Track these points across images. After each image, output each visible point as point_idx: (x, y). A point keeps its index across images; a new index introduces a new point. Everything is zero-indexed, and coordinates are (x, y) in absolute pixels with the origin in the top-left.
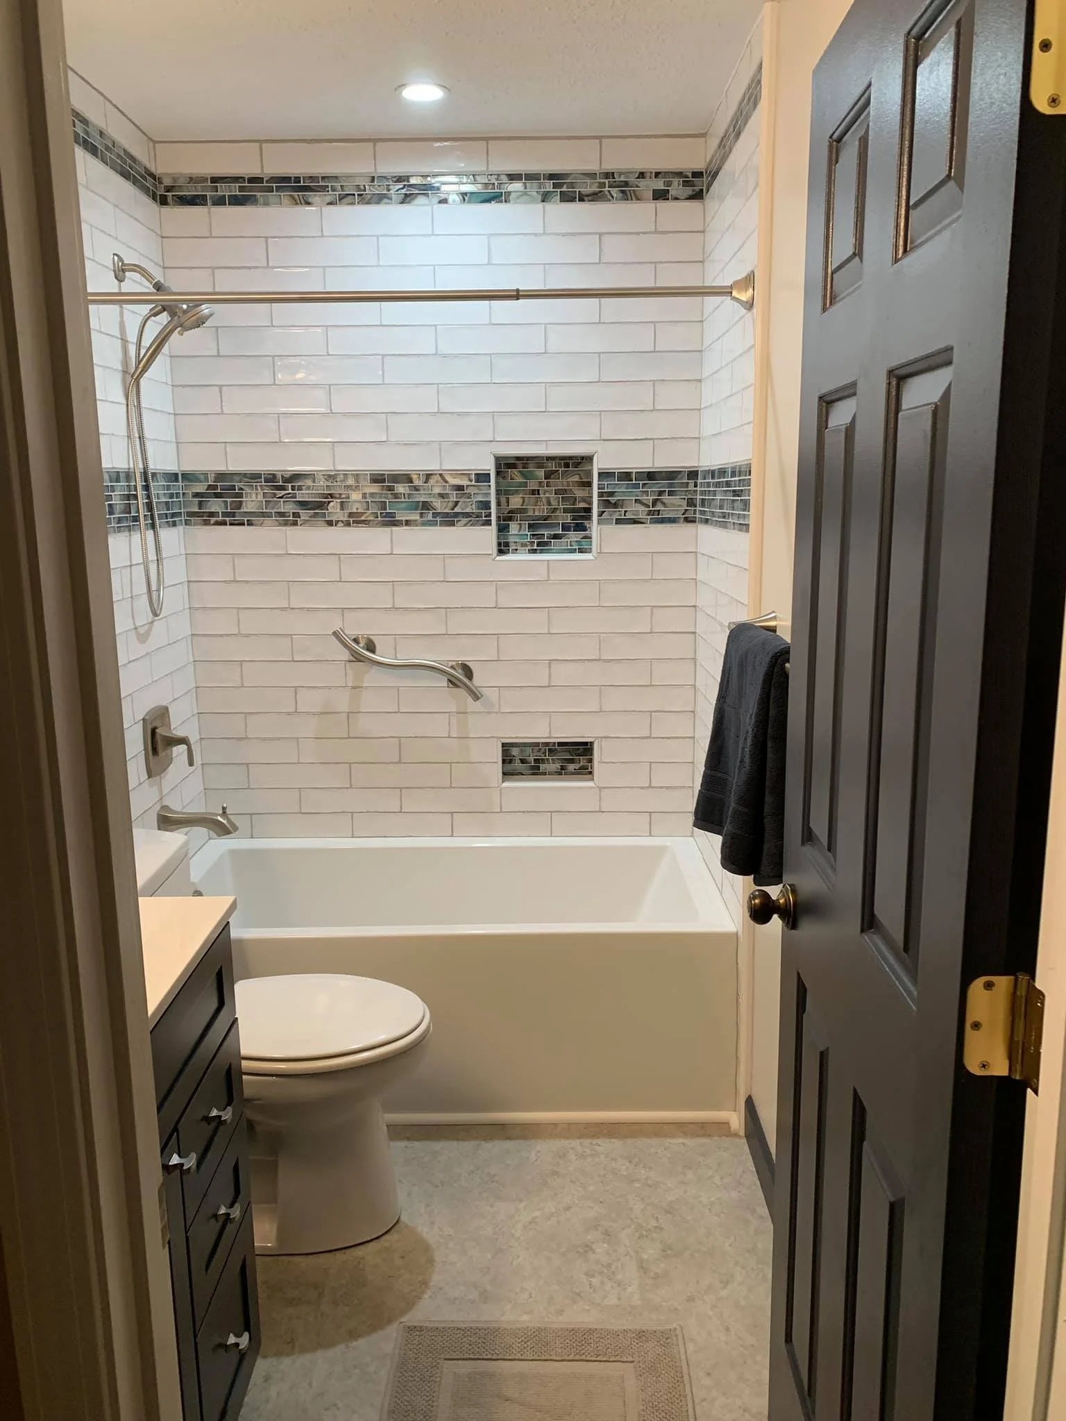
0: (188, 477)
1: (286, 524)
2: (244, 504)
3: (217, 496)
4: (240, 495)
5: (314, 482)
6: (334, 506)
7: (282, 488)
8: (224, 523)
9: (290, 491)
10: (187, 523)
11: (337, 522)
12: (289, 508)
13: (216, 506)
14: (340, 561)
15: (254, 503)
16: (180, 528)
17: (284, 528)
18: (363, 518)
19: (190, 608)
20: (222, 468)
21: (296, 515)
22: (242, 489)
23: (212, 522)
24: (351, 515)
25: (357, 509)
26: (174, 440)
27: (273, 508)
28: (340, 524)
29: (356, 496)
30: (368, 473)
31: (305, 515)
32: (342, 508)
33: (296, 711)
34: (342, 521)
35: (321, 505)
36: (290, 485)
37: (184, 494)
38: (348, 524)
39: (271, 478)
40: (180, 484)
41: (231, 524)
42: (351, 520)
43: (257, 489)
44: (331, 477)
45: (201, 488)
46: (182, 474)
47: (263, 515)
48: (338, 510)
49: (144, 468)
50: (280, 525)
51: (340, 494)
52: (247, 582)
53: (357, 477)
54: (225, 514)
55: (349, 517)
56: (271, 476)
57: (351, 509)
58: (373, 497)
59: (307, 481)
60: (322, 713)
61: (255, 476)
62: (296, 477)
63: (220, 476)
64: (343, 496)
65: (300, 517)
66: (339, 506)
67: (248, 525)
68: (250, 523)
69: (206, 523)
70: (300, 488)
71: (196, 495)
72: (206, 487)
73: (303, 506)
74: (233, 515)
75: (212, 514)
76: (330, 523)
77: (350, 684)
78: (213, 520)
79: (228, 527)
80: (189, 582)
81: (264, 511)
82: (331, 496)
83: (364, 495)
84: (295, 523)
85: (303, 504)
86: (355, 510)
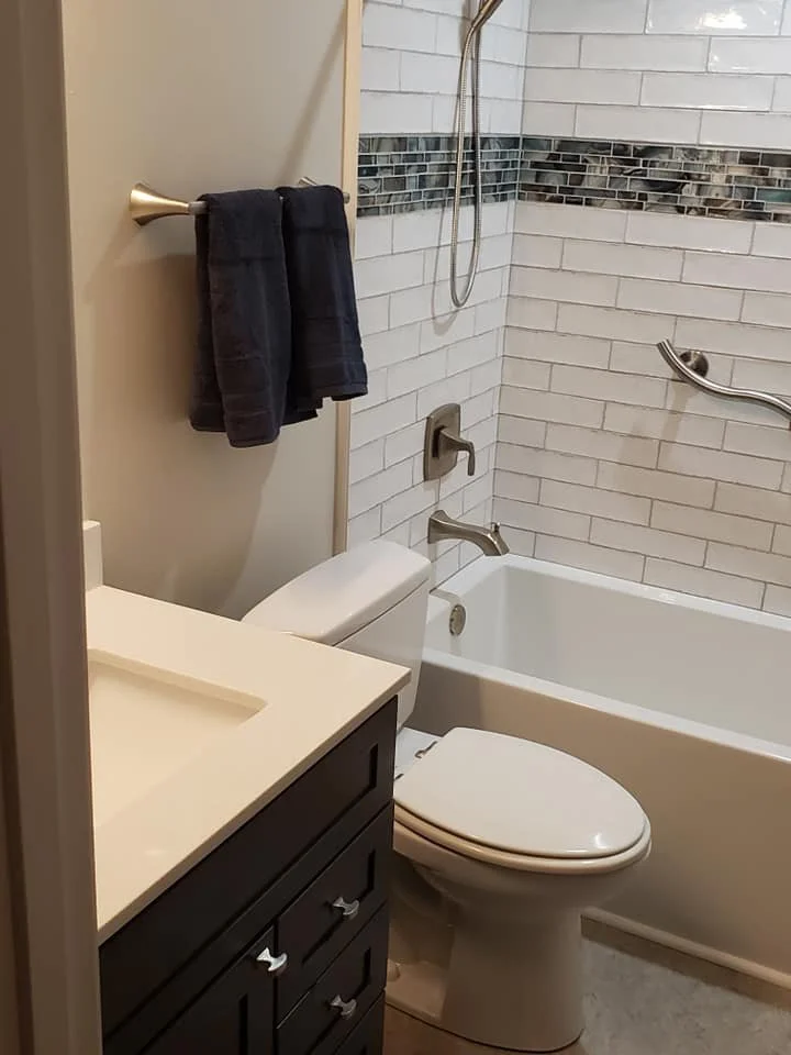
0: (530, 142)
1: (629, 206)
2: (586, 179)
3: (558, 167)
4: (583, 168)
5: (671, 157)
6: (689, 190)
7: (633, 163)
8: (559, 200)
9: (641, 167)
10: (520, 197)
11: (690, 208)
12: (636, 188)
13: (554, 179)
14: (684, 258)
15: (595, 180)
16: (512, 203)
17: (625, 212)
18: (721, 207)
19: (508, 295)
20: (567, 134)
21: (643, 197)
22: (586, 161)
23: (548, 198)
24: (708, 201)
25: (717, 195)
26: (521, 98)
27: (616, 187)
28: (693, 212)
29: (718, 179)
30: (739, 150)
31: (653, 197)
32: (698, 193)
33: (602, 429)
34: (696, 208)
35: (676, 187)
36: (642, 159)
37: (522, 162)
38: (701, 212)
39: (621, 149)
40: (520, 150)
41: (568, 202)
42: (707, 208)
43: (603, 163)
44: (692, 152)
45: (541, 156)
46: (524, 139)
47: (605, 193)
48: (694, 195)
50: (622, 208)
51: (700, 175)
52: (574, 272)
53: (724, 156)
54: (562, 190)
55: (705, 204)
56: (621, 147)
57: (710, 194)
58: (739, 182)
59: (662, 155)
60: (630, 436)
61: (603, 147)
62: (651, 150)
63: (565, 144)
64: (703, 178)
65: (646, 200)
66: (695, 188)
67: (586, 204)
68: (589, 203)
69: (540, 199)
70: (653, 164)
71: (536, 165)
72: (547, 156)
73: (651, 186)
74: (571, 191)
75: (549, 189)
76: (680, 210)
77: (669, 407)
78: (549, 195)
79: (564, 205)
80: (512, 265)
81: (607, 189)
82: (689, 176)
83: (728, 179)
84: (639, 207)
85: (653, 185)
86: (713, 197)
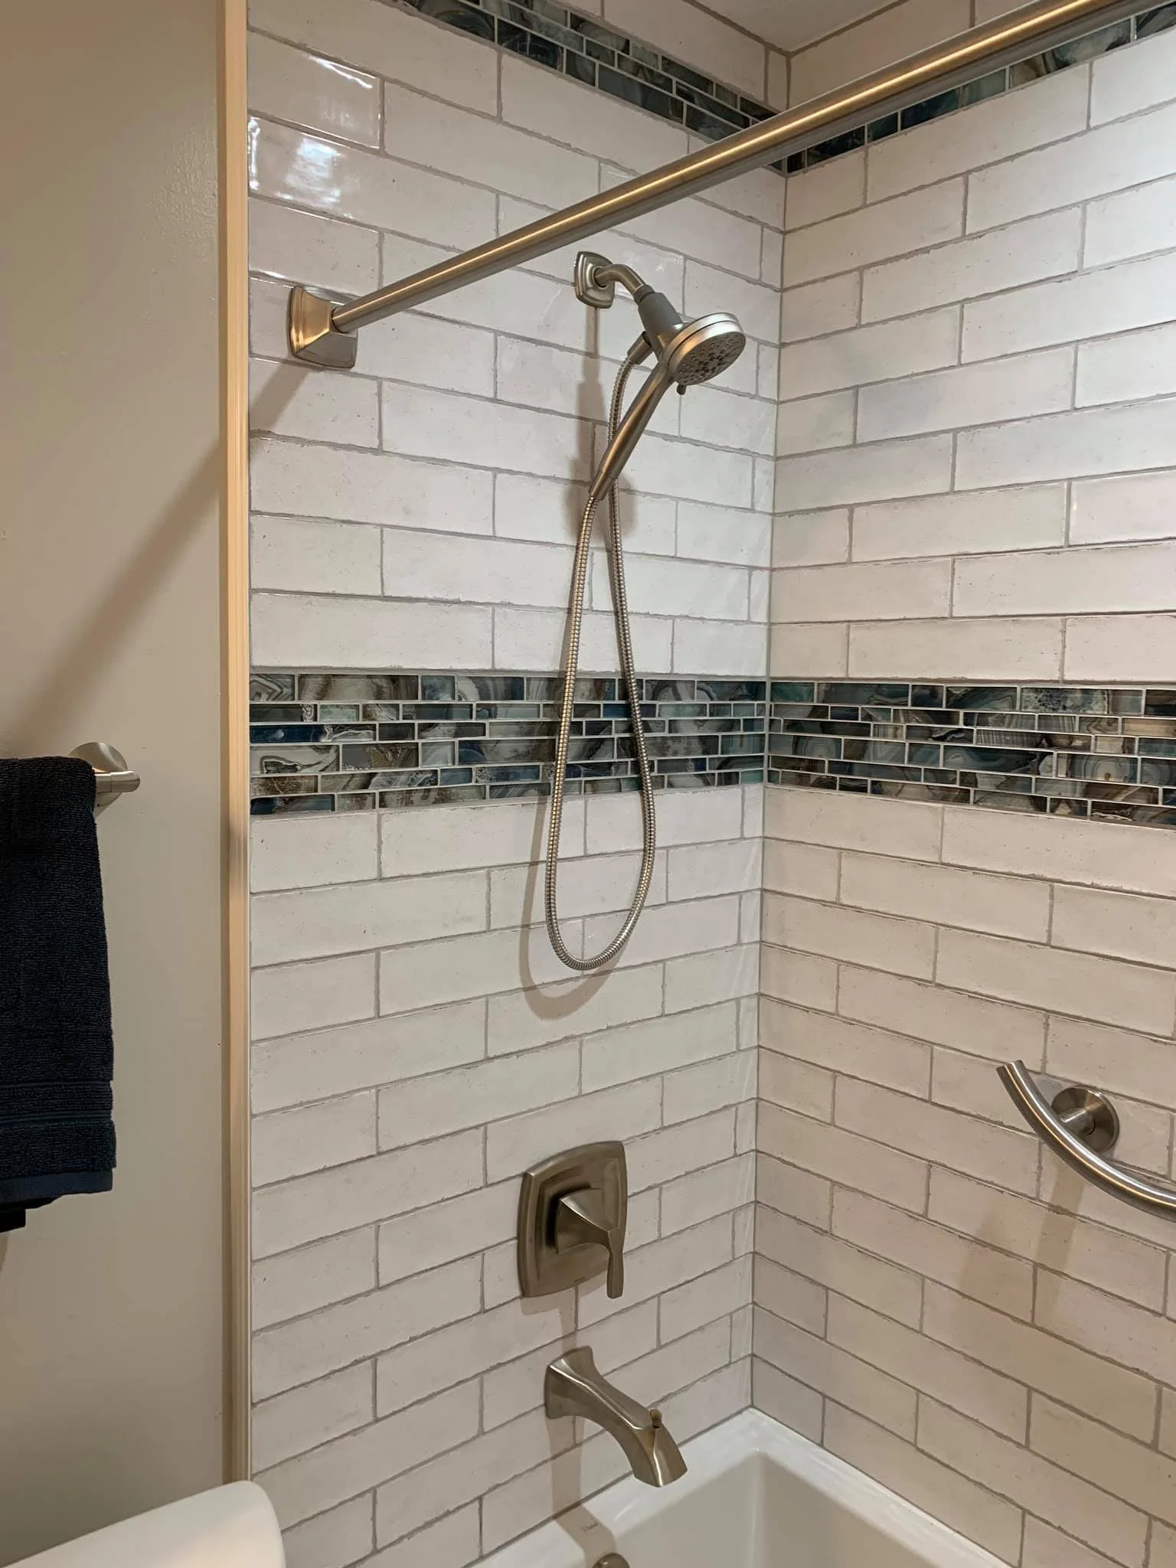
0: (782, 689)
1: (945, 796)
2: (871, 746)
3: (826, 728)
4: (864, 730)
5: (1013, 707)
6: (1054, 769)
7: (948, 718)
8: (830, 784)
9: (961, 726)
10: (772, 778)
11: (1057, 803)
12: (959, 764)
13: (823, 749)
14: (1052, 897)
15: (888, 748)
16: (754, 791)
17: (940, 805)
18: (1119, 800)
19: (761, 942)
20: (835, 672)
21: (969, 779)
22: (869, 717)
23: (813, 780)
24: (1090, 789)
25: (1108, 776)
26: (762, 617)
27: (923, 762)
28: (1063, 809)
29: (1105, 746)
30: (1143, 689)
31: (987, 778)
32: (1071, 771)
33: (925, 1215)
34: (1068, 802)
35: (1027, 762)
36: (962, 712)
37: (772, 721)
38: (1079, 810)
39: (927, 694)
40: (767, 702)
41: (843, 788)
42: (1090, 801)
43: (896, 719)
44: (1053, 695)
45: (799, 711)
46: (773, 684)
47: (904, 773)
48: (1062, 776)
49: (623, 673)
50: (935, 798)
51: (1071, 738)
52: (859, 910)
53: (1115, 697)
54: (835, 767)
55: (1086, 794)
56: (927, 692)
57: (1093, 775)
58: (1149, 752)
59: (997, 704)
60: (977, 1241)
61: (894, 692)
62: (976, 695)
63: (836, 689)
64: (1078, 743)
65: (975, 783)
66: (1064, 765)
67: (874, 792)
68: (877, 789)
69: (802, 781)
70: (983, 719)
71: (792, 725)
72: (808, 710)
73: (984, 759)
74: (848, 768)
75: (814, 765)
76: (1039, 805)
77: (1046, 1197)
78: (815, 775)
79: (836, 793)
80: (763, 891)
81: (906, 765)
82: (1050, 740)
83: (1128, 745)
84: (963, 798)
85: (986, 757)
86: (1101, 780)
